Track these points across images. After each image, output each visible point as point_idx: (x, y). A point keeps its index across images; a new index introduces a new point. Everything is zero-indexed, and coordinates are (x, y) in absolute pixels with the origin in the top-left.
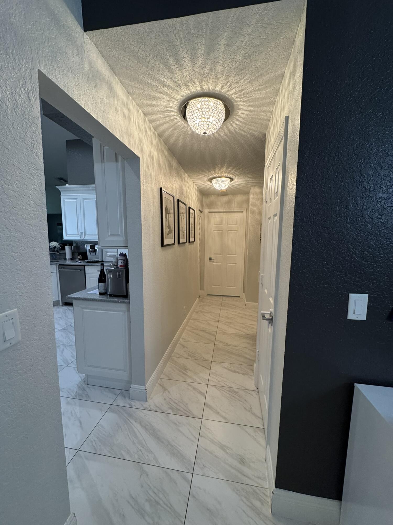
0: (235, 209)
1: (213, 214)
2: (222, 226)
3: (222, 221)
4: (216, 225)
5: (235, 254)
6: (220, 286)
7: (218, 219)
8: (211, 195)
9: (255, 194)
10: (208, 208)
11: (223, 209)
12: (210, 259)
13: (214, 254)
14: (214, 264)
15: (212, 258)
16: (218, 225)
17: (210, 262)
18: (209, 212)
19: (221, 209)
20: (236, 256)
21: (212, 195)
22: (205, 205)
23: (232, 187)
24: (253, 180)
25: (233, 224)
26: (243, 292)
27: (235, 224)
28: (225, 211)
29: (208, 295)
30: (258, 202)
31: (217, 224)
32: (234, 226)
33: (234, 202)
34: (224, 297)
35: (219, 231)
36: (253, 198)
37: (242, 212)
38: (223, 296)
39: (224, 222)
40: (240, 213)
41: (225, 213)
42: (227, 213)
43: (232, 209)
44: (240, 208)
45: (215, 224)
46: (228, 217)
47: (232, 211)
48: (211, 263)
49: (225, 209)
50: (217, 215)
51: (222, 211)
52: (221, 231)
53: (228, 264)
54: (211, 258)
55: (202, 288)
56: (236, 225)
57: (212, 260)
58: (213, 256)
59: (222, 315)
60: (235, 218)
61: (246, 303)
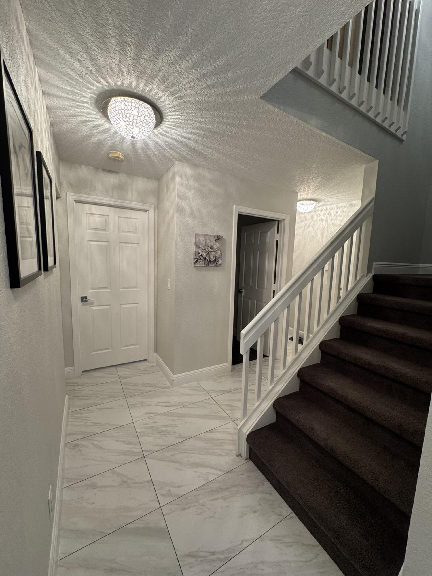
0: (133, 203)
1: (87, 206)
2: (108, 232)
3: (107, 223)
4: (94, 231)
5: (136, 287)
6: (108, 349)
7: (97, 220)
8: (80, 164)
9: (184, 176)
10: (75, 192)
11: (108, 199)
12: (84, 299)
13: (93, 289)
14: (94, 308)
15: (88, 298)
16: (98, 232)
17: (83, 305)
18: (76, 201)
19: (104, 198)
20: (138, 289)
21: (83, 166)
22: (65, 184)
23: (140, 151)
24: (196, 142)
25: (128, 232)
26: (154, 352)
27: (134, 232)
28: (112, 203)
29: (83, 372)
30: (190, 193)
31: (96, 229)
32: (132, 234)
33: (132, 189)
34: (119, 369)
35: (101, 243)
36: (182, 184)
37: (146, 211)
38: (116, 366)
39: (111, 226)
40: (143, 213)
41: (112, 208)
42: (117, 209)
43: (129, 202)
44: (143, 202)
45: (92, 229)
46: (119, 217)
47: (129, 205)
48: (88, 306)
49: (112, 200)
50: (95, 209)
51: (108, 202)
52: (106, 243)
53: (124, 306)
54: (86, 298)
55: (69, 361)
56: (135, 235)
57: (88, 302)
58: (89, 293)
59: (140, 425)
60: (132, 220)
61: (174, 376)
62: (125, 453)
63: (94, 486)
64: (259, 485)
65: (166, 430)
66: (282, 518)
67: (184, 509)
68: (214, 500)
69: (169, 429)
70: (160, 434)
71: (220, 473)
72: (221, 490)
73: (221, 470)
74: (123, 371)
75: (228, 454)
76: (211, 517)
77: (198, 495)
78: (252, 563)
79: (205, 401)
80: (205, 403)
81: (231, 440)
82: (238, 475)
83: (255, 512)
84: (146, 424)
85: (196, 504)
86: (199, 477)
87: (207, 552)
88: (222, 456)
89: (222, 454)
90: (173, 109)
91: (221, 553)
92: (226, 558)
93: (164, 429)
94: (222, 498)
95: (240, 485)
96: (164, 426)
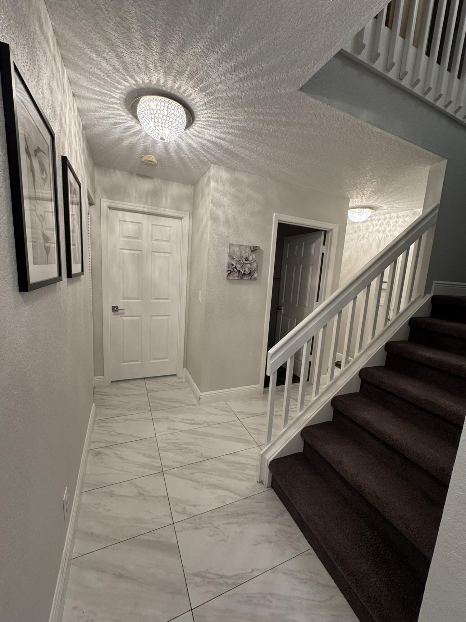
0: (167, 210)
1: (120, 213)
2: (140, 241)
3: (140, 231)
4: (126, 239)
5: (167, 299)
6: (137, 361)
7: (130, 228)
8: (115, 169)
9: (219, 181)
10: (109, 199)
11: (142, 206)
12: (115, 309)
13: (124, 298)
14: (125, 318)
15: (119, 308)
16: (131, 240)
17: (114, 315)
18: (110, 208)
19: (138, 205)
20: (169, 301)
21: (117, 171)
22: (99, 190)
23: (173, 154)
24: (232, 142)
25: (162, 240)
26: (184, 367)
27: (167, 241)
28: (146, 210)
29: (112, 382)
30: (225, 200)
31: (129, 237)
32: (165, 243)
33: (166, 195)
34: (147, 382)
35: (133, 252)
36: (216, 190)
37: (180, 218)
38: (144, 378)
39: (144, 234)
40: (177, 220)
41: (145, 215)
42: (150, 216)
43: (163, 209)
44: (178, 209)
45: (125, 237)
46: (153, 225)
47: (163, 213)
48: (119, 316)
49: (146, 206)
50: (128, 216)
51: (141, 209)
52: (139, 252)
53: (154, 318)
54: (117, 307)
55: (99, 369)
56: (169, 244)
57: (119, 311)
58: (121, 303)
59: (162, 440)
60: (166, 228)
61: (202, 394)
62: (144, 466)
63: (111, 494)
64: (278, 516)
65: (188, 448)
66: (299, 552)
67: (197, 529)
68: (228, 524)
69: (190, 447)
70: (182, 451)
71: (238, 498)
72: (237, 516)
73: (239, 495)
74: (151, 385)
75: (249, 479)
76: (222, 540)
77: (213, 517)
78: (261, 593)
79: (232, 423)
80: (232, 424)
81: (254, 466)
82: (257, 502)
83: (270, 542)
84: (169, 439)
85: (209, 525)
86: (216, 498)
87: (215, 574)
88: (242, 480)
89: (243, 478)
90: (204, 107)
91: (231, 577)
92: (234, 583)
93: (186, 446)
94: (237, 523)
95: (257, 513)
96: (186, 443)
